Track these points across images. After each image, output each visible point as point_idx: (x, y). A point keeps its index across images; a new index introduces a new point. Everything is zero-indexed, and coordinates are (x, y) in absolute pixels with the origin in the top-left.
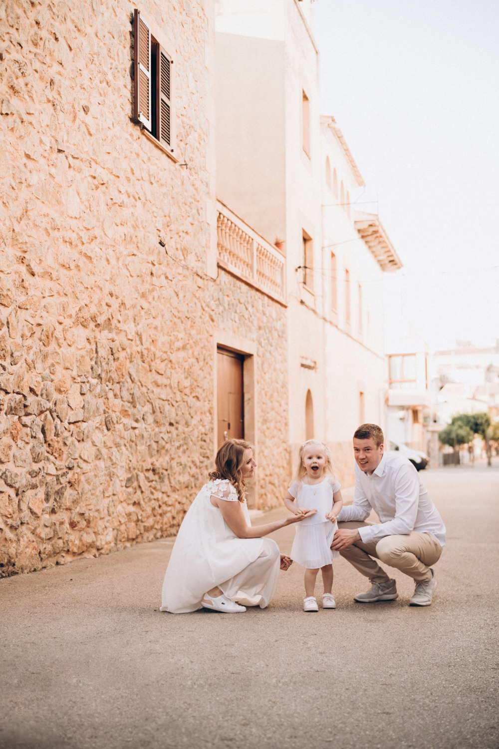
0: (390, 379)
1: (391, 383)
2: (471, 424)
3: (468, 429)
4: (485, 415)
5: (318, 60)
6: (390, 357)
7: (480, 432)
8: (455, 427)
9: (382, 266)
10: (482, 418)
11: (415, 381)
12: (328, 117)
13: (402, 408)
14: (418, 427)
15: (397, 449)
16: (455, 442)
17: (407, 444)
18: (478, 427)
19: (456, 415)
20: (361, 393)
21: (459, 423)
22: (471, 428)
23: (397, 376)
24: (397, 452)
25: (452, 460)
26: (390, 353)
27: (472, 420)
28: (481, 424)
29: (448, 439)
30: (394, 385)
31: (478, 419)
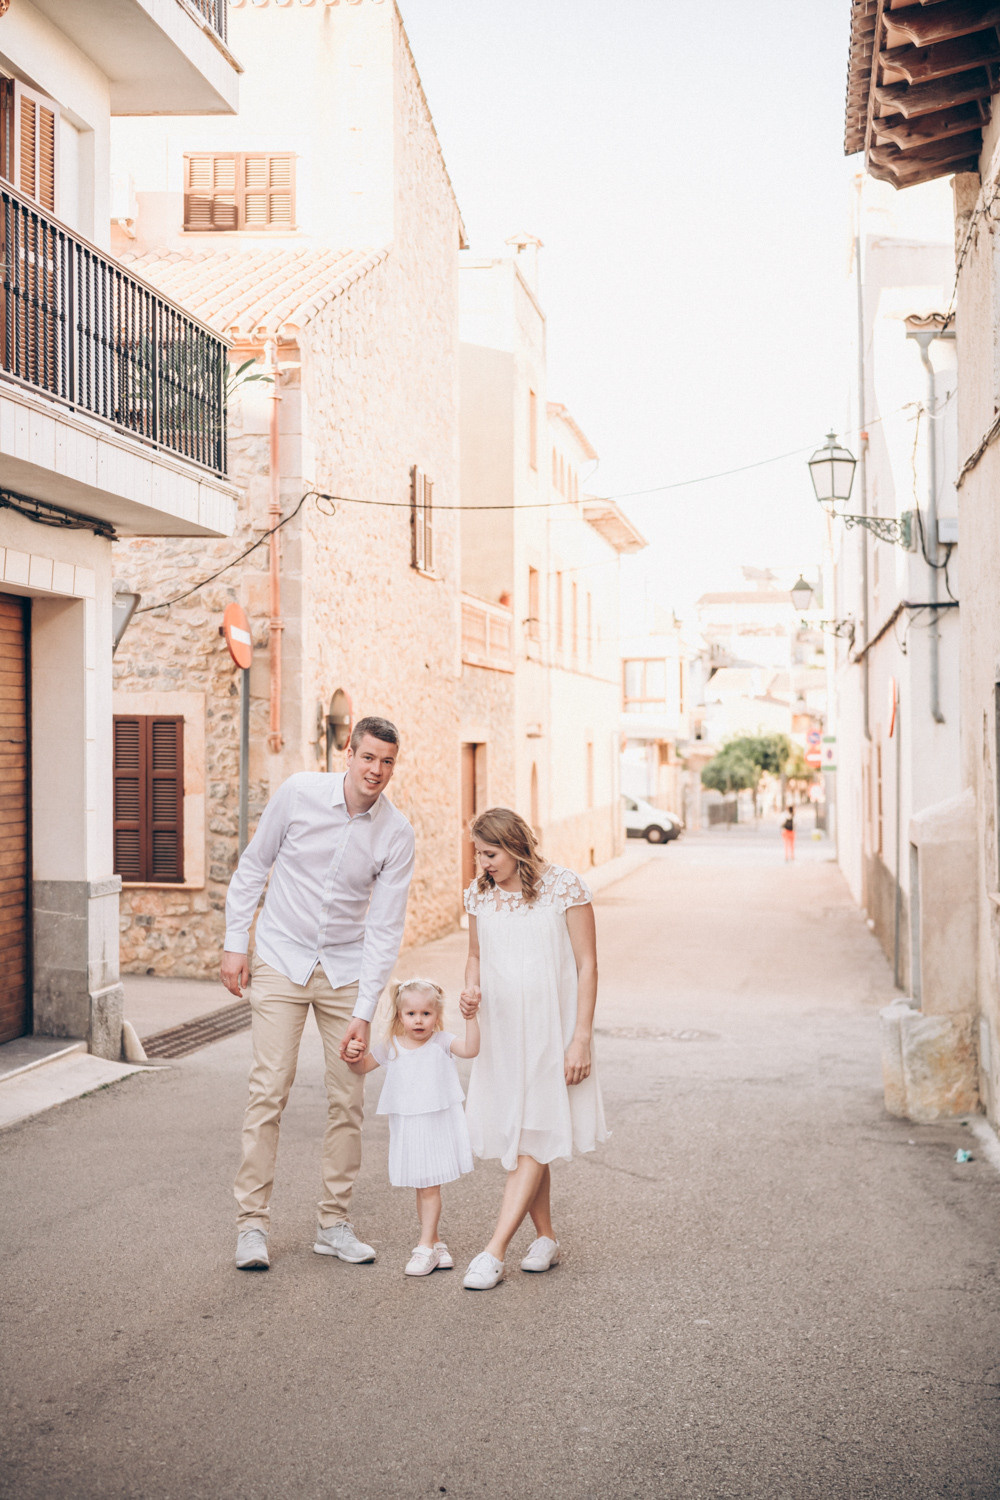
0: (625, 697)
1: (626, 703)
2: (756, 754)
3: (751, 763)
4: (781, 738)
5: (544, 329)
6: (625, 662)
7: (772, 768)
8: (729, 761)
9: (618, 548)
10: (776, 745)
11: (662, 701)
12: (558, 405)
13: (644, 742)
14: (667, 771)
15: (635, 808)
16: (729, 784)
17: (649, 800)
18: (769, 760)
19: (732, 739)
20: (590, 745)
21: (738, 752)
22: (757, 762)
23: (635, 692)
24: (634, 813)
25: (724, 816)
26: (627, 656)
27: (759, 748)
28: (774, 755)
29: (717, 780)
30: (631, 706)
31: (769, 746)
